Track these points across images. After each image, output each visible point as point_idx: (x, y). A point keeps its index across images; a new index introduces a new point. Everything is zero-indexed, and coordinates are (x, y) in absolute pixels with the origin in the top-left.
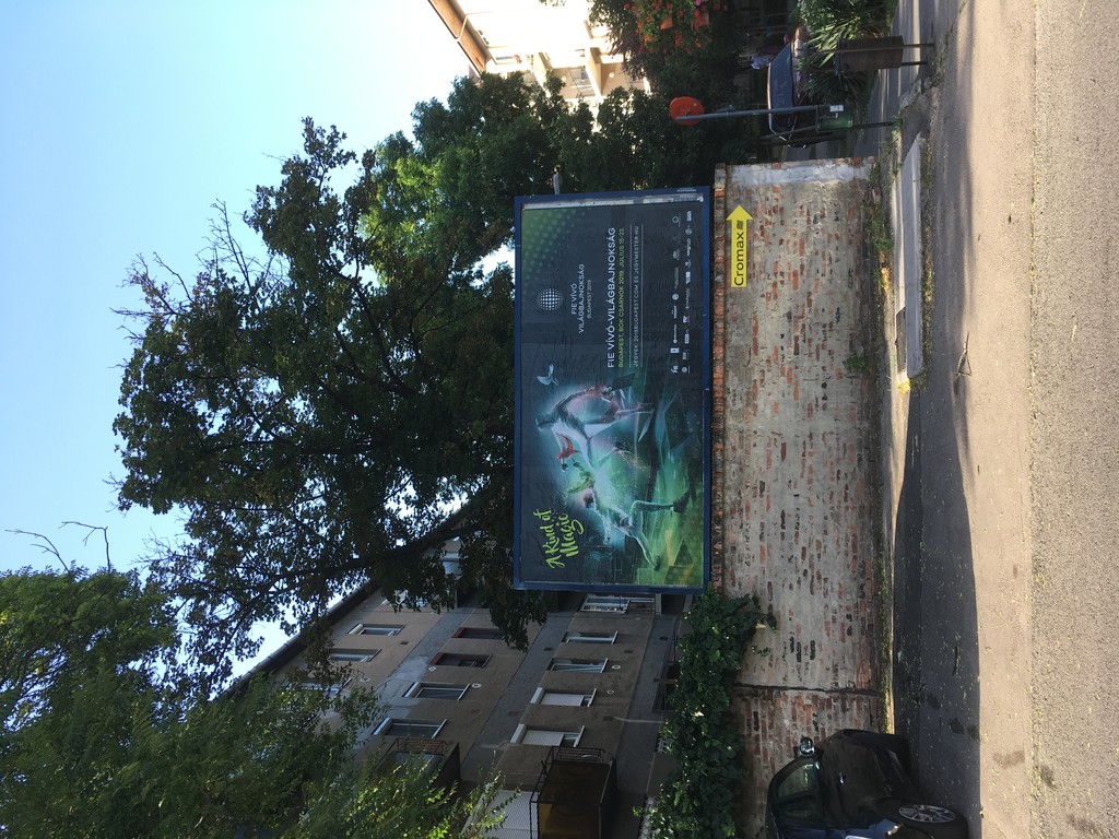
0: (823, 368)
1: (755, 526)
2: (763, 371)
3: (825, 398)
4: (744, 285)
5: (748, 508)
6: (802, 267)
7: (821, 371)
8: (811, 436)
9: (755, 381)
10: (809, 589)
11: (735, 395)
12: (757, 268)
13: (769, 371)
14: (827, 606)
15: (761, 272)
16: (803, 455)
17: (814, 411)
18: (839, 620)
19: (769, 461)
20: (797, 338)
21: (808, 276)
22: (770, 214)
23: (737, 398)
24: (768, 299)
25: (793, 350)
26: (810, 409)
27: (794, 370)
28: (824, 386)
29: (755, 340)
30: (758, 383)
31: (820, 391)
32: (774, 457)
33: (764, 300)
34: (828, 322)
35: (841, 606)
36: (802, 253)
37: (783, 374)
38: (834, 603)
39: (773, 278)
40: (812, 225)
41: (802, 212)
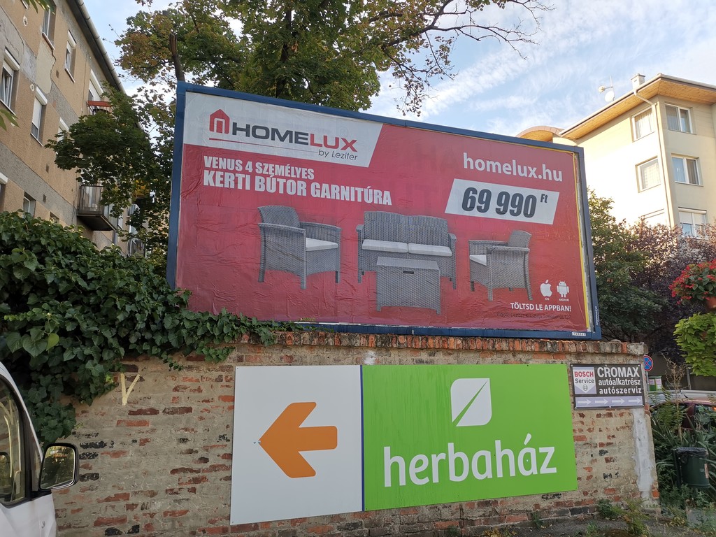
10: (178, 466)
14: (153, 494)
18: (130, 515)
35: (152, 515)
38: (158, 505)
40: (599, 449)
41: (609, 437)
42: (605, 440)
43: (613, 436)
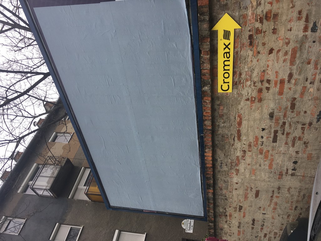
0: (297, 152)
1: (235, 223)
2: (244, 152)
3: (294, 169)
4: (230, 91)
5: (230, 216)
6: (291, 76)
7: (294, 154)
8: (279, 188)
9: (238, 157)
11: (222, 163)
12: (243, 76)
13: (249, 151)
15: (247, 80)
16: (272, 197)
17: (284, 176)
19: (246, 197)
20: (276, 132)
21: (295, 84)
22: (261, 22)
23: (223, 165)
24: (253, 102)
25: (271, 139)
26: (281, 175)
27: (271, 152)
28: (295, 163)
29: (239, 131)
30: (240, 158)
31: (291, 165)
32: (249, 195)
33: (248, 102)
34: (307, 121)
36: (292, 63)
37: (261, 153)
39: (259, 85)
40: (309, 33)
41: (299, 19)
42: (302, 23)
43: (300, 12)
